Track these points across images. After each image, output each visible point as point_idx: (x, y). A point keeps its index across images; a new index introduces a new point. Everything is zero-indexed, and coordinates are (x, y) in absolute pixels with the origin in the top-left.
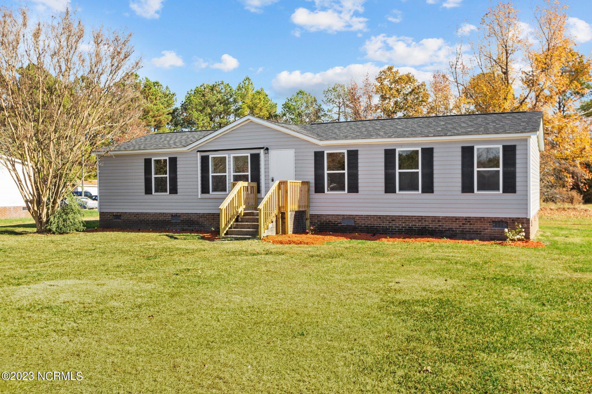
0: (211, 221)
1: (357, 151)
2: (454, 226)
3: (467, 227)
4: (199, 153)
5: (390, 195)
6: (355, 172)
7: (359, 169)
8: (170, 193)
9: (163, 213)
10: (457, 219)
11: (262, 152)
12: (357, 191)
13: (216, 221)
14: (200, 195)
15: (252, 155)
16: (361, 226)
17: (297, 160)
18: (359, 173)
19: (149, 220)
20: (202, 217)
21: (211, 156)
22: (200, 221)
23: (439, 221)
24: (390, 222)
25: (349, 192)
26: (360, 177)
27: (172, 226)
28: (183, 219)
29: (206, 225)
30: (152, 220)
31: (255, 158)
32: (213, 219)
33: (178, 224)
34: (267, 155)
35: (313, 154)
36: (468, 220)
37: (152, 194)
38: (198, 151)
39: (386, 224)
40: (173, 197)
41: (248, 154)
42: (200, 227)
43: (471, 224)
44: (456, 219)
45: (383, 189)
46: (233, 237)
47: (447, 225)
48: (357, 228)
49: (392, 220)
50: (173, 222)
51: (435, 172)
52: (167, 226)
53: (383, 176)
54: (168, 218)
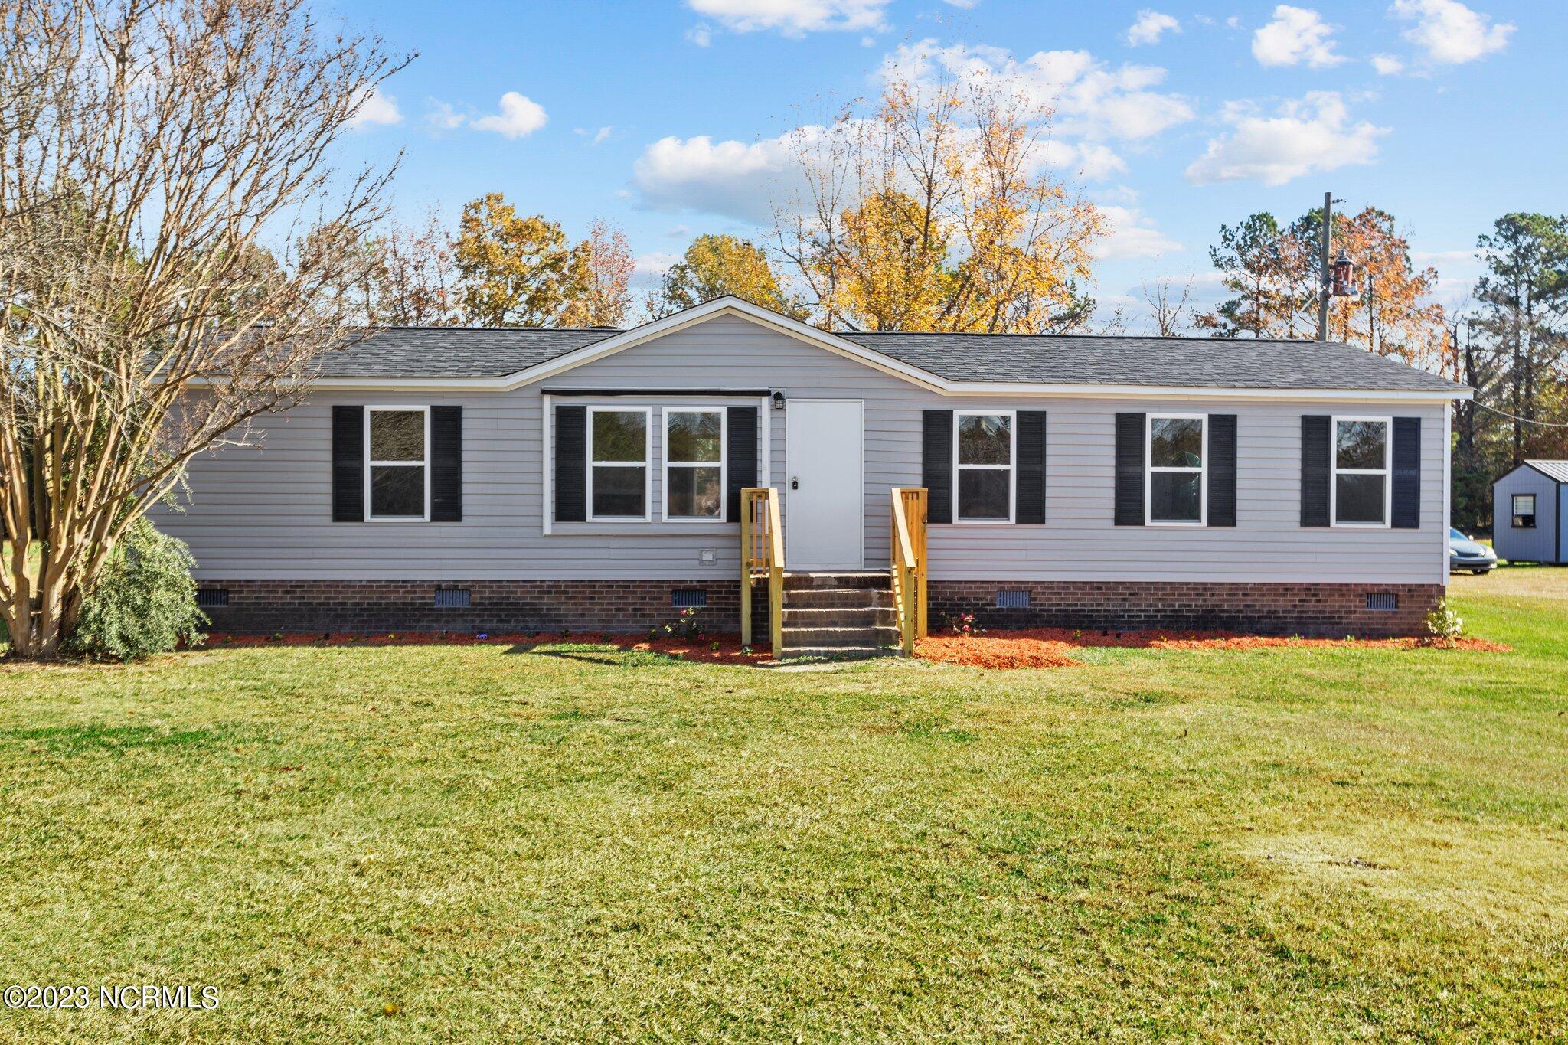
0: (581, 604)
1: (1044, 413)
2: (1281, 605)
3: (1311, 606)
4: (547, 399)
5: (1129, 532)
6: (1038, 468)
7: (1049, 461)
8: (434, 518)
9: (404, 581)
10: (1287, 588)
11: (765, 402)
12: (1041, 520)
13: (602, 604)
14: (548, 525)
15: (731, 411)
16: (1048, 610)
17: (873, 432)
18: (1049, 471)
19: (345, 604)
20: (550, 592)
21: (594, 407)
22: (544, 604)
23: (1245, 595)
24: (1124, 600)
25: (1019, 521)
26: (1049, 482)
27: (437, 621)
28: (482, 598)
29: (567, 616)
30: (357, 604)
31: (744, 423)
32: (592, 598)
33: (461, 615)
34: (779, 413)
35: (920, 417)
36: (1312, 590)
37: (361, 519)
38: (544, 392)
39: (1114, 604)
40: (443, 529)
41: (719, 409)
42: (544, 622)
43: (1319, 601)
44: (1286, 590)
45: (1111, 514)
46: (818, 653)
47: (1264, 604)
48: (1038, 616)
49: (1131, 594)
50: (441, 609)
51: (1240, 473)
52: (418, 621)
53: (1112, 483)
54: (423, 598)
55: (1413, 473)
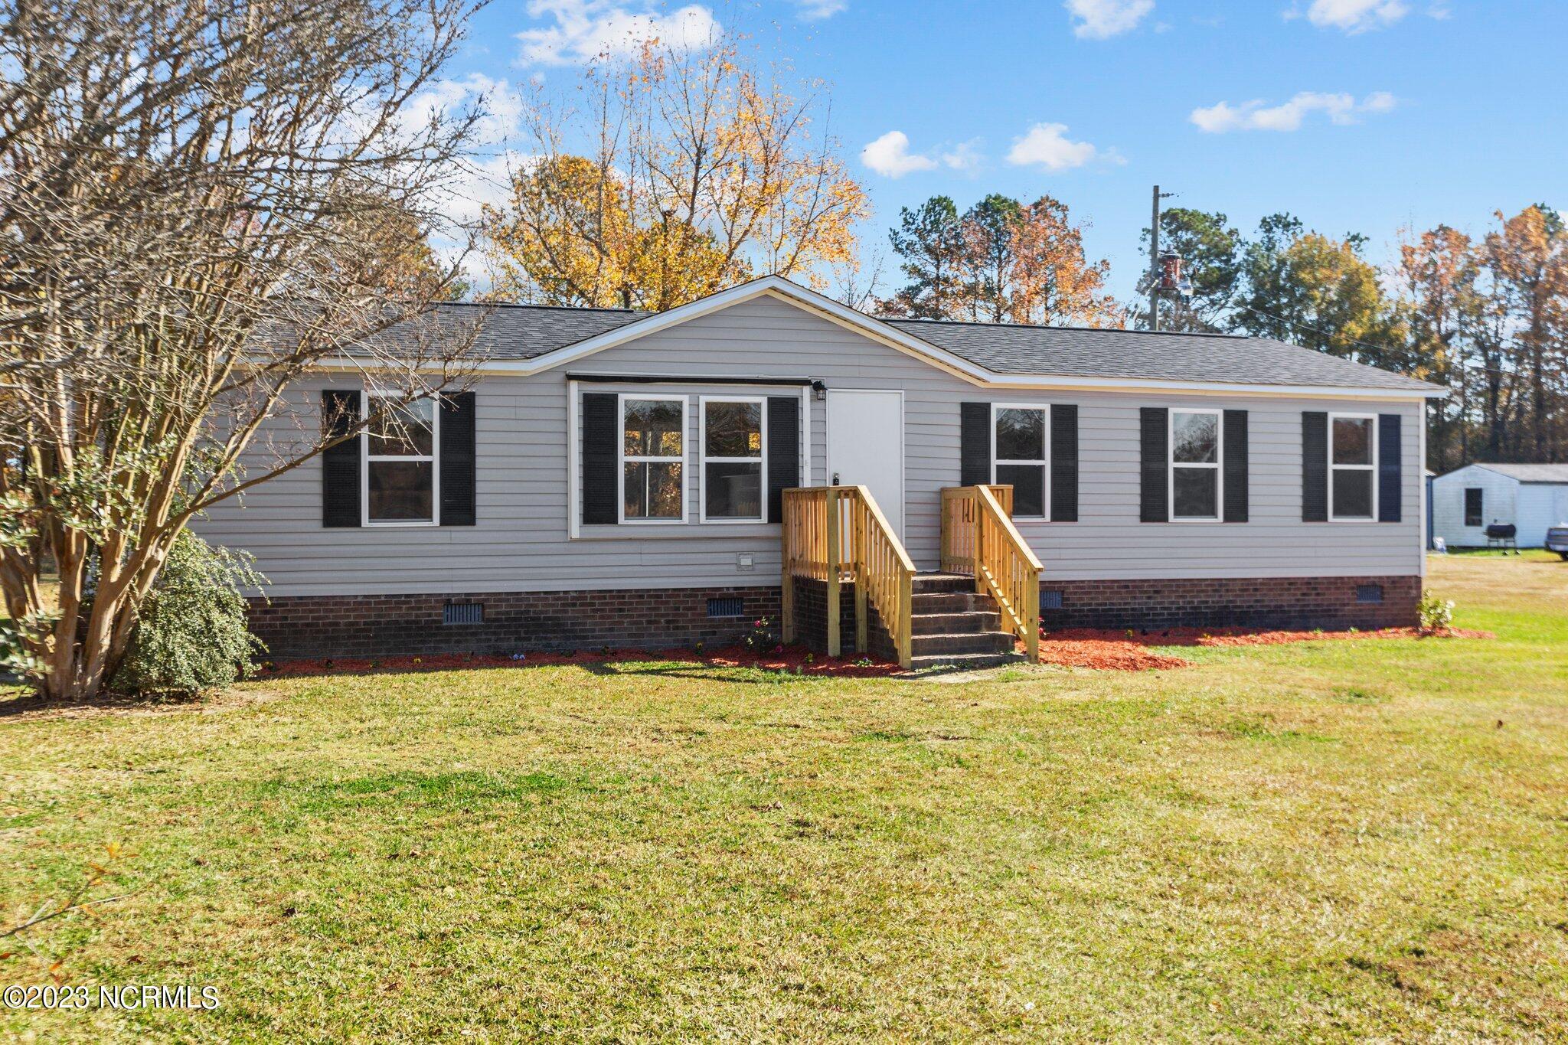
0: (609, 617)
1: (1075, 407)
2: (1287, 599)
3: (1311, 599)
4: (574, 385)
5: (1154, 528)
6: (1070, 463)
7: (1081, 456)
8: (443, 523)
9: (407, 596)
10: (1291, 582)
11: (807, 391)
12: (1074, 517)
13: (631, 616)
14: (576, 529)
15: (773, 402)
16: (1080, 611)
17: (914, 425)
18: (1081, 467)
19: (337, 624)
20: (574, 605)
21: (628, 398)
22: (569, 618)
23: (1256, 590)
24: (1149, 598)
25: (1054, 518)
26: (1081, 477)
27: (448, 642)
28: (498, 613)
29: (594, 630)
30: (352, 624)
31: (785, 414)
32: (621, 610)
33: (474, 634)
34: (820, 404)
35: (958, 410)
36: (1311, 583)
37: (358, 524)
38: (570, 377)
39: (1140, 603)
40: (454, 535)
41: (758, 398)
42: (568, 638)
43: (1318, 594)
44: (1290, 584)
45: (1137, 511)
47: (1271, 600)
48: (1072, 617)
49: (1156, 592)
50: (450, 628)
51: (1251, 469)
52: (423, 642)
53: (1138, 479)
54: (430, 615)
55: (1395, 468)
